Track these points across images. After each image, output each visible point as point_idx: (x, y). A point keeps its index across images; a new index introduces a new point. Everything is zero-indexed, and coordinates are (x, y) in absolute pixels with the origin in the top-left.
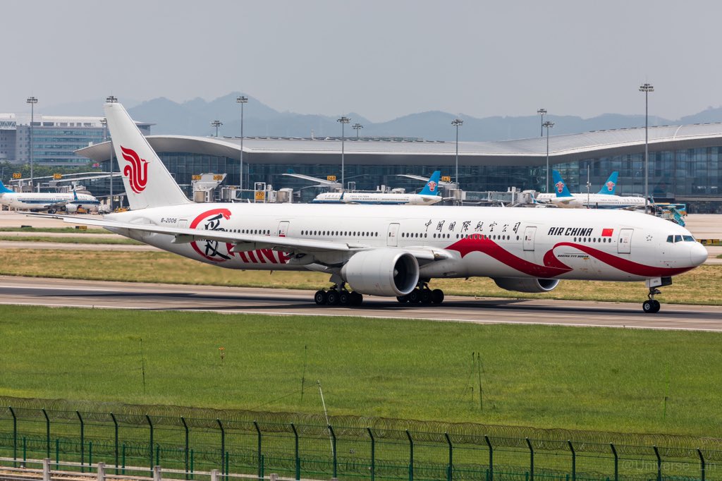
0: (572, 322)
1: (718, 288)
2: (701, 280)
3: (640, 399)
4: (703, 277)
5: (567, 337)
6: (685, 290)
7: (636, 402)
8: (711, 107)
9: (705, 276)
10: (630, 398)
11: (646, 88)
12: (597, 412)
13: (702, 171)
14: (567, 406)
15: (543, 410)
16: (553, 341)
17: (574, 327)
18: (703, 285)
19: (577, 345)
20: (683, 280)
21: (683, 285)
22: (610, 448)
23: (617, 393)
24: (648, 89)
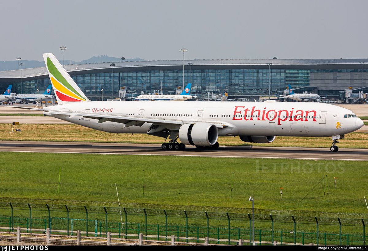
0: (24, 151)
1: (91, 135)
2: (84, 131)
3: (49, 184)
4: (85, 130)
5: (21, 157)
6: (76, 136)
7: (48, 185)
8: (94, 56)
9: (86, 129)
10: (45, 183)
11: (62, 48)
12: (30, 190)
13: (88, 84)
14: (17, 187)
15: (7, 189)
16: (15, 159)
17: (25, 153)
18: (85, 134)
19: (25, 160)
20: (76, 132)
21: (76, 134)
22: (28, 205)
23: (40, 181)
24: (64, 48)
